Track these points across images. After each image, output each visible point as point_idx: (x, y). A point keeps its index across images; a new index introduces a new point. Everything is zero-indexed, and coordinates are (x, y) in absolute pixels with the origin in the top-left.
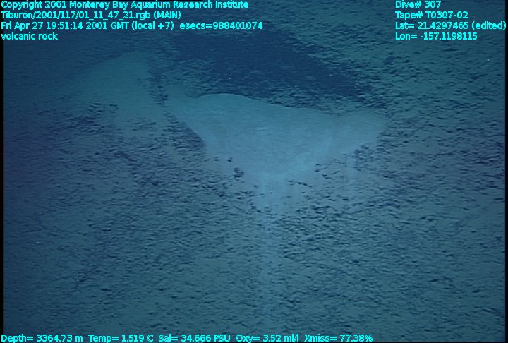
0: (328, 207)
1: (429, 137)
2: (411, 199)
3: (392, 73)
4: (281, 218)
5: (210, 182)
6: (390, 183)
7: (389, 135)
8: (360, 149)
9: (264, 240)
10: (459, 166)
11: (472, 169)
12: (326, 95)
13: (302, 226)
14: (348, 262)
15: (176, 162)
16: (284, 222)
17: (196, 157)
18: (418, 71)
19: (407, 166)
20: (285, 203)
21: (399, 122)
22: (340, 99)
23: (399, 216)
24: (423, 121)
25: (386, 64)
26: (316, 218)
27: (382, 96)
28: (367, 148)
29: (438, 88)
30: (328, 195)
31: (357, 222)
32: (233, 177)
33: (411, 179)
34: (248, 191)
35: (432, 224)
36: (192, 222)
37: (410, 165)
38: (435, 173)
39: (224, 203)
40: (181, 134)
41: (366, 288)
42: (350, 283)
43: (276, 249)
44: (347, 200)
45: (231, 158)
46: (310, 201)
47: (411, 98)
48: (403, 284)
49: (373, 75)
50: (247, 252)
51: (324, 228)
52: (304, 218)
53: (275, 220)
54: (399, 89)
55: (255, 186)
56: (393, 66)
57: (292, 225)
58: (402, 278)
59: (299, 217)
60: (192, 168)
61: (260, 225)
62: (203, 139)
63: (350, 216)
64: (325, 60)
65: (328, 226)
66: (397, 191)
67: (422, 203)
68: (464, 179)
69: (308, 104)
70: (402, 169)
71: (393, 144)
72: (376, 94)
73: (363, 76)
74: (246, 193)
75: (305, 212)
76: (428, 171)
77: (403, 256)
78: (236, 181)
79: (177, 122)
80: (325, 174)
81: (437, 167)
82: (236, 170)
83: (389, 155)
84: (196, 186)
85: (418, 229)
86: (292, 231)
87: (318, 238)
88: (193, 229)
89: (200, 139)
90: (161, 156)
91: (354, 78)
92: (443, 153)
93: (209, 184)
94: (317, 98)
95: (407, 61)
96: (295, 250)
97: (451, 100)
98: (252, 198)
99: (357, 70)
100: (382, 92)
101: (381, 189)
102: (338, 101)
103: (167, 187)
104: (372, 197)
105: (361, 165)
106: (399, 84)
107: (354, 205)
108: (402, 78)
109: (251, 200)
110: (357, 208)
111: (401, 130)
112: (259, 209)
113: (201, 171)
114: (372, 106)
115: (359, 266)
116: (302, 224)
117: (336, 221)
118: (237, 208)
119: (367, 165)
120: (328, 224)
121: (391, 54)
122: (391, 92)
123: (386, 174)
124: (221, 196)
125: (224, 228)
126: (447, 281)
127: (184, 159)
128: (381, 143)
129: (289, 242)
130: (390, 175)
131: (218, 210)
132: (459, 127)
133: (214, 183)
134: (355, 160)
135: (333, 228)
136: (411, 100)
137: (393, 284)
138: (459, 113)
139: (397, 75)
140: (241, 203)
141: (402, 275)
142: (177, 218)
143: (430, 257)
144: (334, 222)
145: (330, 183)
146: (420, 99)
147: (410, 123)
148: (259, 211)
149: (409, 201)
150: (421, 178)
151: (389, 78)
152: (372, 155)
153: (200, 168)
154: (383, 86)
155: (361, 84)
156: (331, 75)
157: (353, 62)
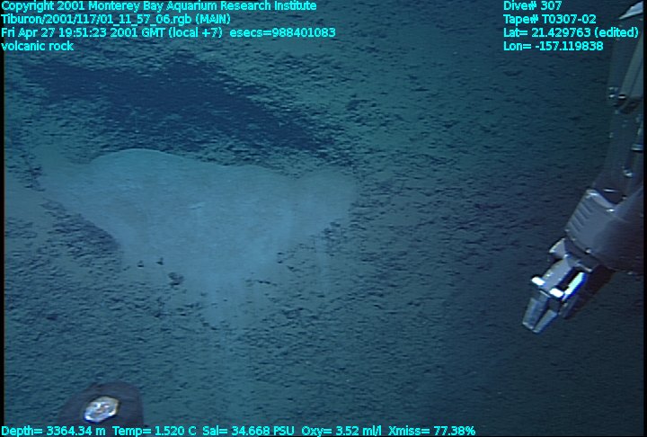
0: (301, 309)
1: (408, 204)
2: (395, 284)
3: (357, 121)
4: (243, 332)
5: (137, 299)
6: (369, 268)
7: (363, 206)
8: (331, 228)
9: (227, 365)
10: (441, 235)
11: (453, 237)
12: (277, 148)
13: (273, 338)
14: (333, 371)
15: (79, 281)
16: (249, 337)
17: (110, 266)
18: (387, 119)
19: (387, 244)
20: (246, 312)
21: (372, 188)
22: (295, 154)
23: (383, 306)
24: (399, 184)
25: (349, 110)
26: (288, 324)
27: (348, 151)
28: (338, 225)
29: (411, 139)
30: (299, 293)
31: (338, 322)
32: (169, 287)
33: (393, 259)
34: (194, 303)
35: (420, 308)
36: (122, 359)
37: (390, 243)
38: (417, 247)
39: (163, 325)
40: (79, 234)
41: (358, 396)
42: (339, 395)
43: (245, 373)
44: (323, 296)
45: (162, 259)
46: (277, 304)
47: (383, 154)
48: (396, 383)
49: (334, 124)
50: (207, 385)
51: (299, 336)
52: (273, 327)
53: (236, 336)
54: (368, 143)
55: (202, 295)
56: (357, 112)
57: (260, 338)
58: (394, 376)
59: (267, 328)
60: (106, 284)
61: (218, 346)
62: (115, 237)
63: (329, 316)
64: (271, 104)
65: (304, 333)
66: (379, 276)
67: (407, 285)
68: (447, 251)
69: (253, 160)
70: (382, 248)
71: (368, 216)
72: (340, 149)
73: (322, 126)
74: (192, 306)
75: (273, 320)
76: (411, 246)
77: (392, 352)
78: (173, 291)
79: (68, 216)
80: (291, 266)
81: (419, 241)
82: (172, 276)
83: (365, 232)
84: (118, 309)
85: (406, 318)
86: (260, 346)
87: (295, 350)
88: (125, 369)
89: (110, 237)
90: (53, 275)
91: (311, 127)
92: (423, 222)
93: (136, 302)
94: (265, 153)
95: (374, 105)
96: (269, 370)
97: (427, 156)
98: (201, 311)
99: (314, 118)
100: (349, 146)
101: (361, 277)
102: (293, 156)
103: (73, 319)
104: (351, 289)
105: (334, 249)
106: (367, 137)
107: (332, 302)
108: (370, 129)
109: (200, 315)
110: (336, 304)
111: (376, 197)
112: (213, 325)
113: (121, 286)
114: (337, 163)
115: (347, 373)
116: (272, 336)
117: (313, 325)
118: (183, 329)
119: (341, 248)
120: (303, 330)
121: (354, 96)
122: (359, 148)
123: (366, 257)
124: (157, 316)
125: (169, 358)
126: (440, 369)
127: (91, 272)
128: (354, 217)
129: (260, 361)
130: (370, 258)
131: (156, 336)
132: (437, 189)
133: (143, 300)
134: (325, 242)
135: (310, 334)
136: (383, 157)
137: (386, 385)
138: (435, 170)
139: (364, 124)
140: (188, 321)
141: (394, 373)
142: (98, 360)
143: (420, 347)
144: (311, 327)
145: (299, 277)
146: (393, 155)
147: (385, 187)
148: (214, 329)
149: (392, 286)
150: (404, 257)
151: (354, 128)
152: (345, 235)
153: (119, 282)
154: (349, 140)
155: (321, 135)
156: (281, 124)
157: (307, 108)
